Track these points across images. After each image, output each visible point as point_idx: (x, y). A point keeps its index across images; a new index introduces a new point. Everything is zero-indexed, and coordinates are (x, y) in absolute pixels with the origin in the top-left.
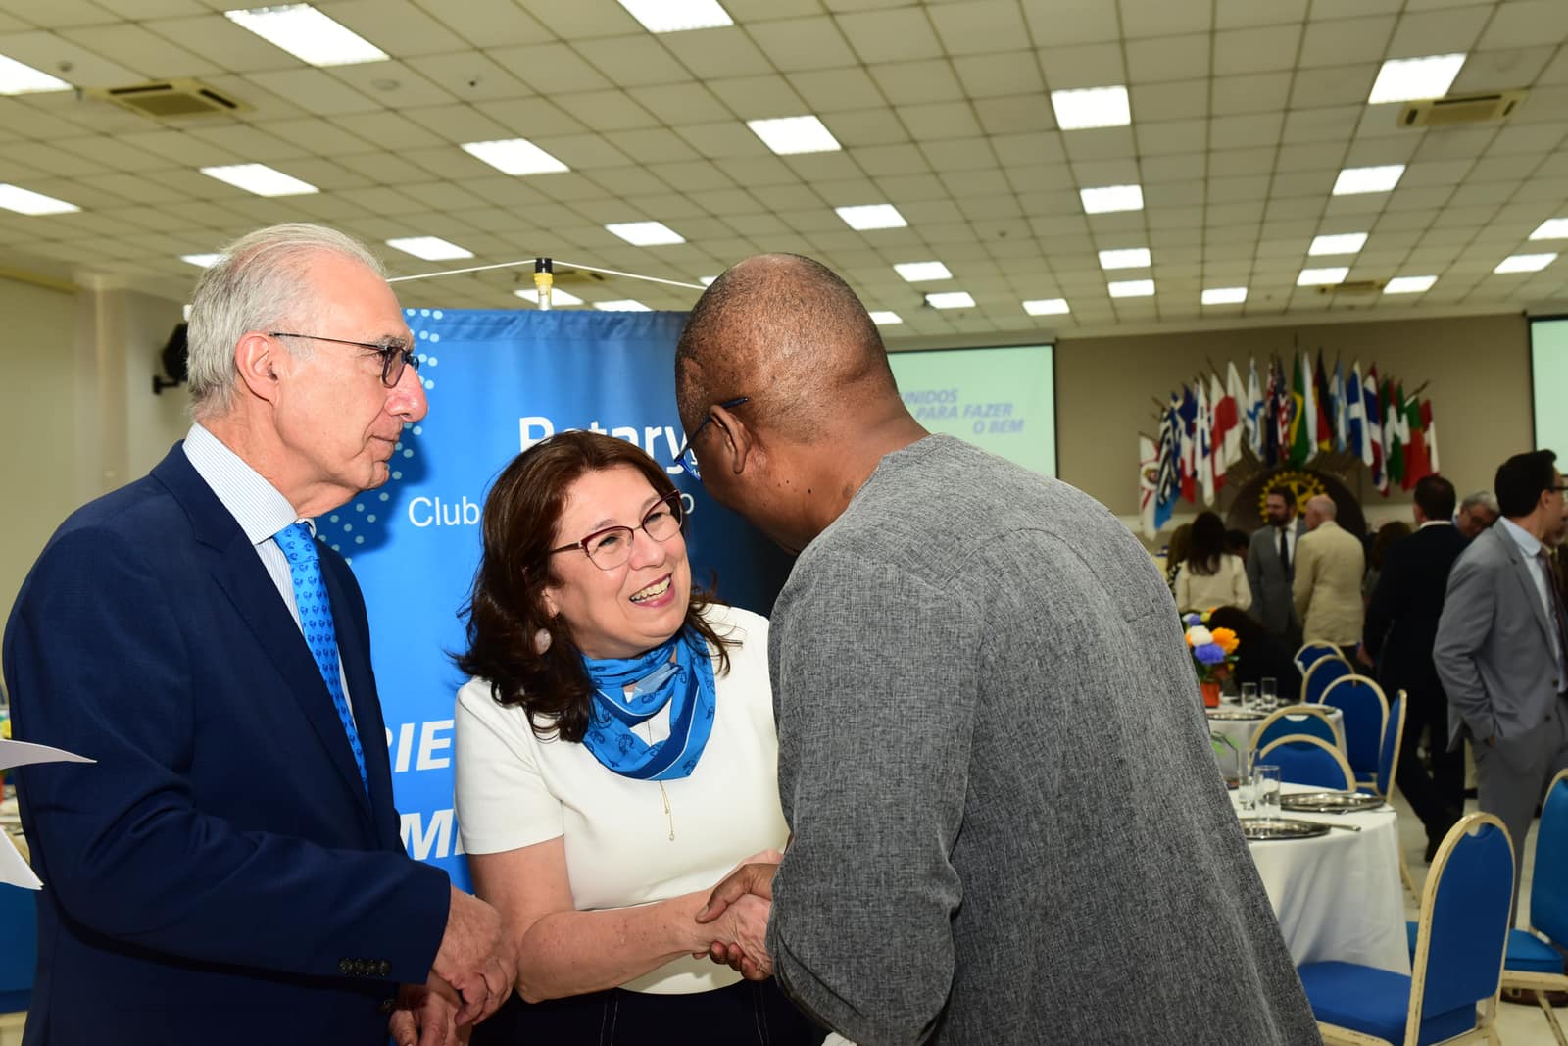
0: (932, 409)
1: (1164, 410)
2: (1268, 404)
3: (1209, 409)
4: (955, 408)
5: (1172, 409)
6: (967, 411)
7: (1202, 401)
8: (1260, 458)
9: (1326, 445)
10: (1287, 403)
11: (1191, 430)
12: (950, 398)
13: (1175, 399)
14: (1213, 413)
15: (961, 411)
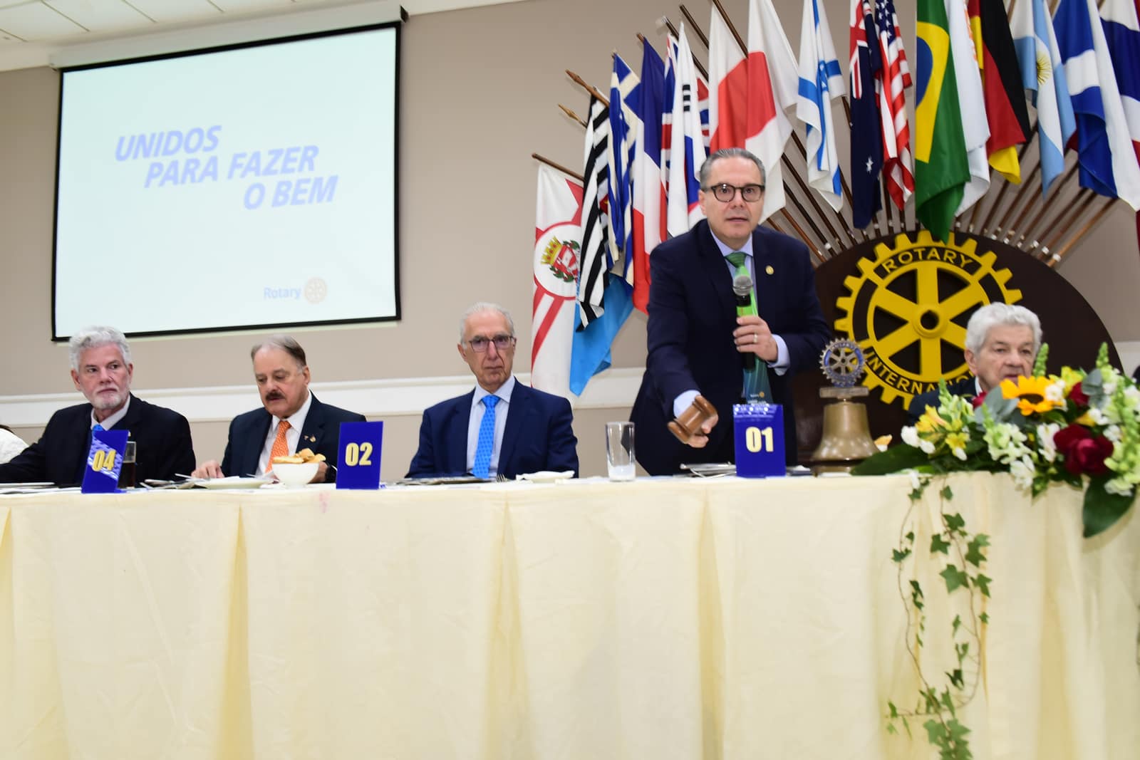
0: (174, 165)
1: (594, 99)
2: (852, 63)
3: (703, 94)
4: (214, 160)
5: (615, 93)
6: (235, 165)
7: (685, 73)
8: (837, 203)
9: (1009, 163)
10: (901, 56)
11: (657, 141)
12: (207, 143)
13: (622, 72)
14: (712, 104)
15: (224, 166)
